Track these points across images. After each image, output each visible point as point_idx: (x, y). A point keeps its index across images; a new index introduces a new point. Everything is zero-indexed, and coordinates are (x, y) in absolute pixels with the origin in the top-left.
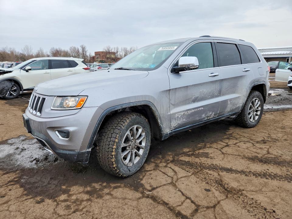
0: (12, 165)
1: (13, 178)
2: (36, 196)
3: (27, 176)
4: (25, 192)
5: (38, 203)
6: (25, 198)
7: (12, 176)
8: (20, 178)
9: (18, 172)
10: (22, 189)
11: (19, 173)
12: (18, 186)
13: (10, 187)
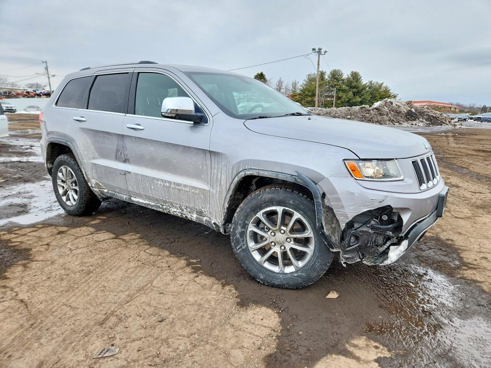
0: (463, 290)
1: (468, 271)
2: (451, 244)
3: (450, 265)
4: (460, 251)
5: (452, 240)
6: (462, 248)
7: (468, 274)
8: (458, 268)
9: (458, 276)
10: (461, 255)
11: (459, 274)
12: (465, 260)
13: (475, 263)
